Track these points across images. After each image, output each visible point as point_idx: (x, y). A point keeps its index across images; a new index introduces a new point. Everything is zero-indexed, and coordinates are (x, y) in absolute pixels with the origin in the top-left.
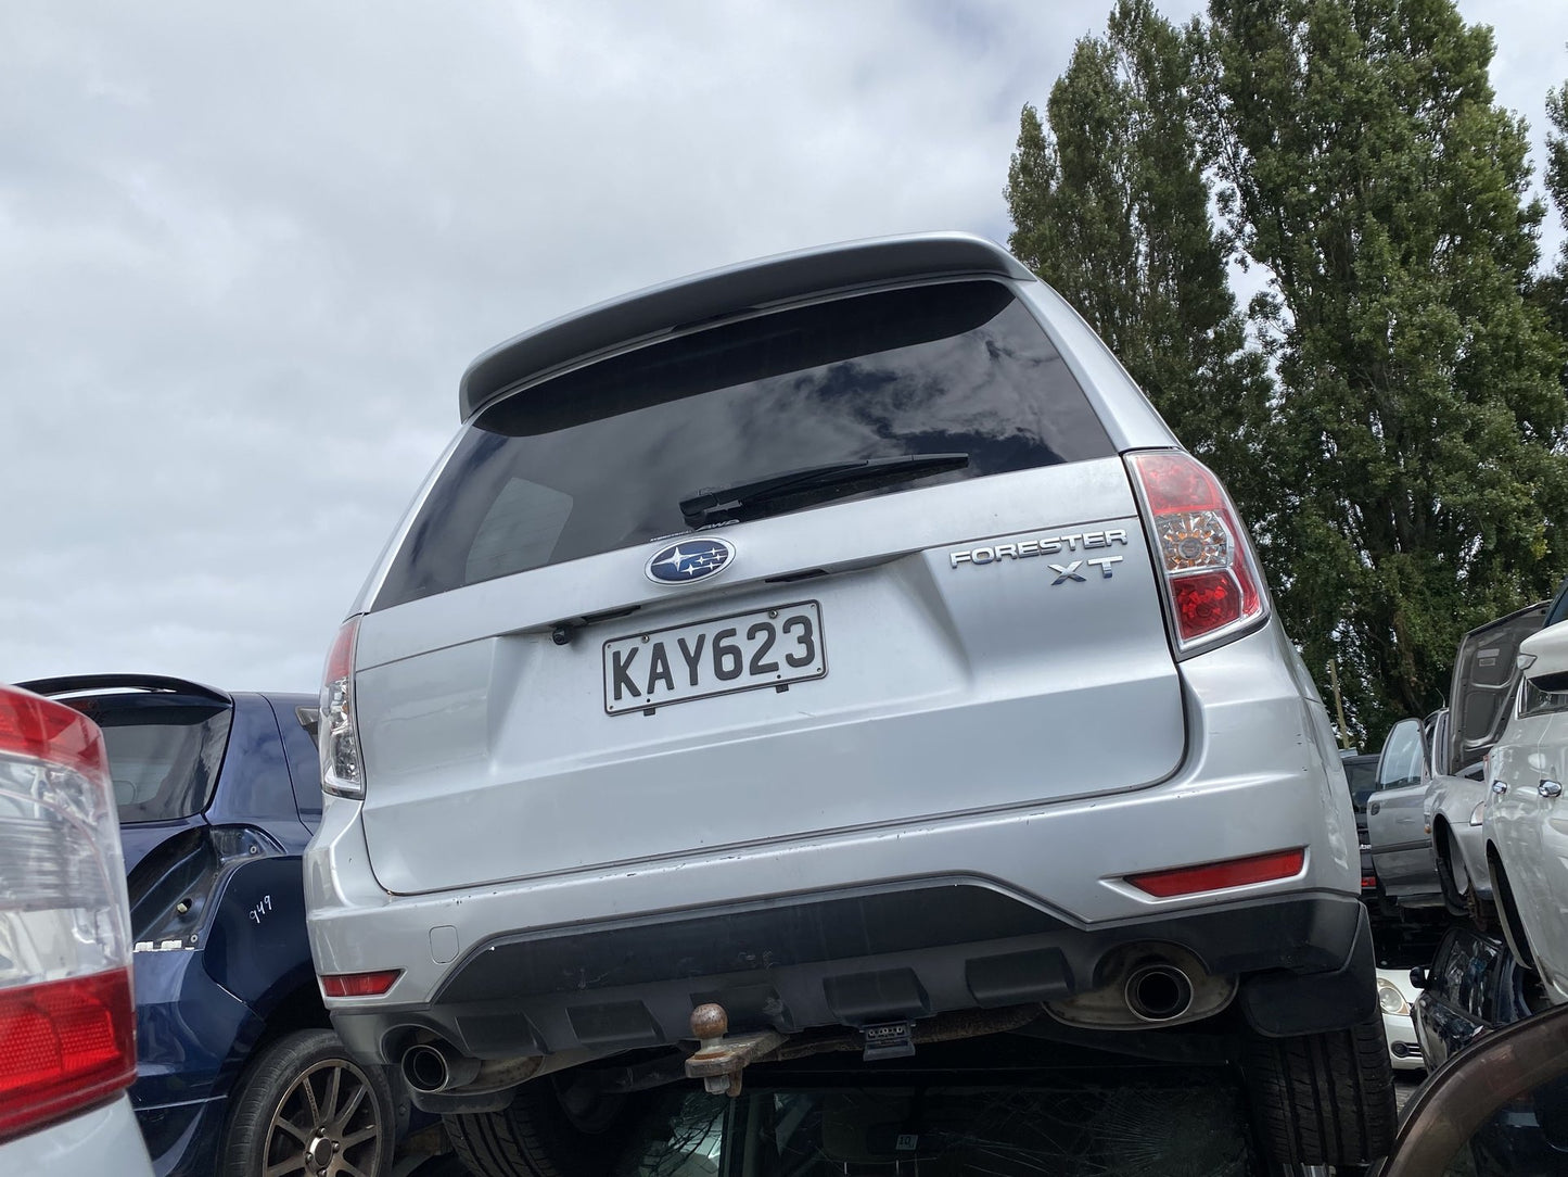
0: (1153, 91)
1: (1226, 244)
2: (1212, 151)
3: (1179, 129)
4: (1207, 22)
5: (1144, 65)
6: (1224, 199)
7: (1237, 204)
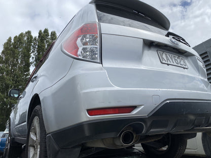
0: (28, 42)
1: (32, 63)
2: (33, 52)
3: (30, 48)
4: (37, 37)
5: (28, 39)
6: (33, 58)
7: (34, 59)
